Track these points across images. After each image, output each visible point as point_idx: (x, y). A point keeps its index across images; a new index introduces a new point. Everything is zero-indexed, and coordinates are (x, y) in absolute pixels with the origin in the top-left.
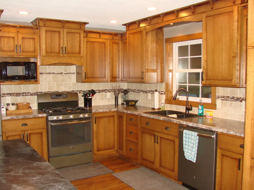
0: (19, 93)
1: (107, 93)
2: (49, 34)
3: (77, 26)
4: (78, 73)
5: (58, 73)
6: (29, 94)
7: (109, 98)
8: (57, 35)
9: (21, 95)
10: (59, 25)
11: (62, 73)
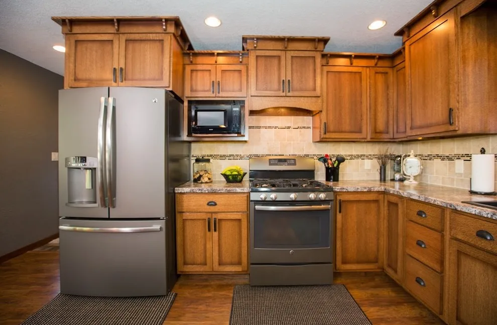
0: (224, 156)
1: (365, 160)
2: (262, 62)
3: (310, 46)
4: (314, 128)
5: (284, 127)
6: (239, 158)
7: (369, 168)
8: (276, 61)
9: (227, 158)
10: (279, 45)
11: (289, 128)
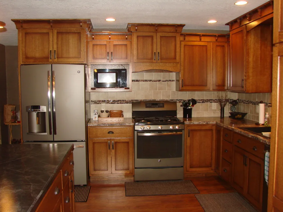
0: (114, 101)
1: (213, 103)
2: (141, 40)
3: (172, 29)
4: (178, 81)
5: (156, 80)
6: (124, 102)
7: (215, 108)
8: (149, 40)
9: (116, 102)
10: (152, 29)
11: (159, 81)
